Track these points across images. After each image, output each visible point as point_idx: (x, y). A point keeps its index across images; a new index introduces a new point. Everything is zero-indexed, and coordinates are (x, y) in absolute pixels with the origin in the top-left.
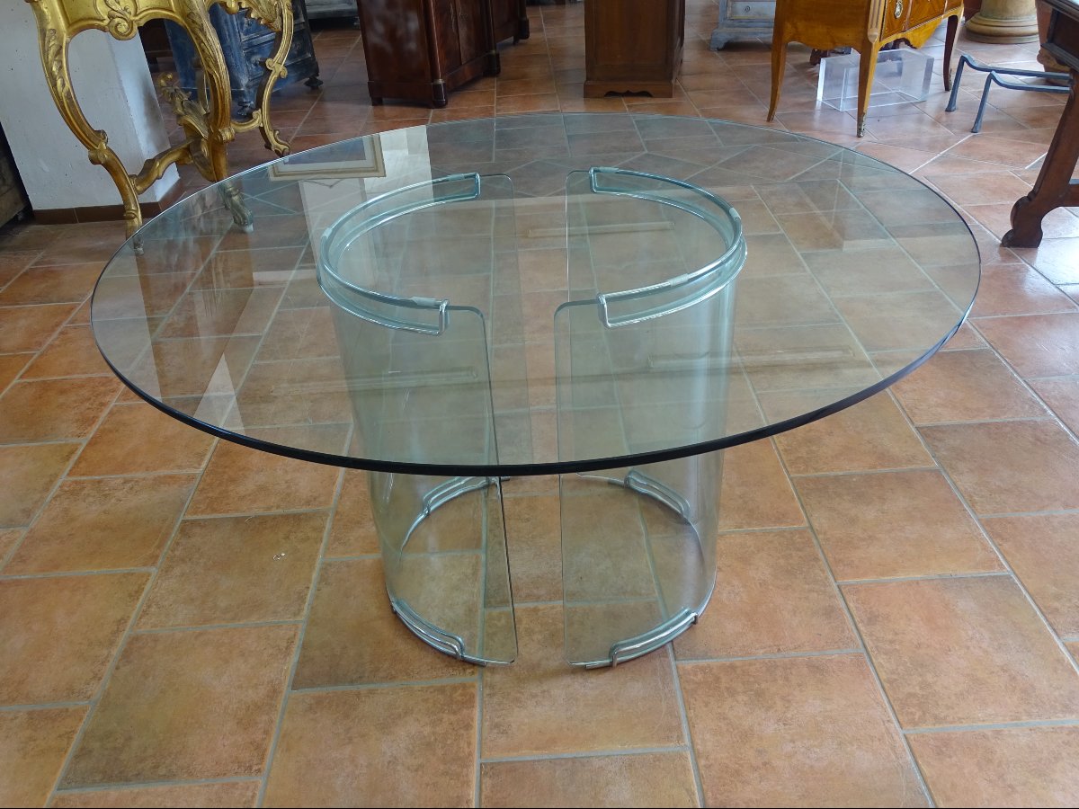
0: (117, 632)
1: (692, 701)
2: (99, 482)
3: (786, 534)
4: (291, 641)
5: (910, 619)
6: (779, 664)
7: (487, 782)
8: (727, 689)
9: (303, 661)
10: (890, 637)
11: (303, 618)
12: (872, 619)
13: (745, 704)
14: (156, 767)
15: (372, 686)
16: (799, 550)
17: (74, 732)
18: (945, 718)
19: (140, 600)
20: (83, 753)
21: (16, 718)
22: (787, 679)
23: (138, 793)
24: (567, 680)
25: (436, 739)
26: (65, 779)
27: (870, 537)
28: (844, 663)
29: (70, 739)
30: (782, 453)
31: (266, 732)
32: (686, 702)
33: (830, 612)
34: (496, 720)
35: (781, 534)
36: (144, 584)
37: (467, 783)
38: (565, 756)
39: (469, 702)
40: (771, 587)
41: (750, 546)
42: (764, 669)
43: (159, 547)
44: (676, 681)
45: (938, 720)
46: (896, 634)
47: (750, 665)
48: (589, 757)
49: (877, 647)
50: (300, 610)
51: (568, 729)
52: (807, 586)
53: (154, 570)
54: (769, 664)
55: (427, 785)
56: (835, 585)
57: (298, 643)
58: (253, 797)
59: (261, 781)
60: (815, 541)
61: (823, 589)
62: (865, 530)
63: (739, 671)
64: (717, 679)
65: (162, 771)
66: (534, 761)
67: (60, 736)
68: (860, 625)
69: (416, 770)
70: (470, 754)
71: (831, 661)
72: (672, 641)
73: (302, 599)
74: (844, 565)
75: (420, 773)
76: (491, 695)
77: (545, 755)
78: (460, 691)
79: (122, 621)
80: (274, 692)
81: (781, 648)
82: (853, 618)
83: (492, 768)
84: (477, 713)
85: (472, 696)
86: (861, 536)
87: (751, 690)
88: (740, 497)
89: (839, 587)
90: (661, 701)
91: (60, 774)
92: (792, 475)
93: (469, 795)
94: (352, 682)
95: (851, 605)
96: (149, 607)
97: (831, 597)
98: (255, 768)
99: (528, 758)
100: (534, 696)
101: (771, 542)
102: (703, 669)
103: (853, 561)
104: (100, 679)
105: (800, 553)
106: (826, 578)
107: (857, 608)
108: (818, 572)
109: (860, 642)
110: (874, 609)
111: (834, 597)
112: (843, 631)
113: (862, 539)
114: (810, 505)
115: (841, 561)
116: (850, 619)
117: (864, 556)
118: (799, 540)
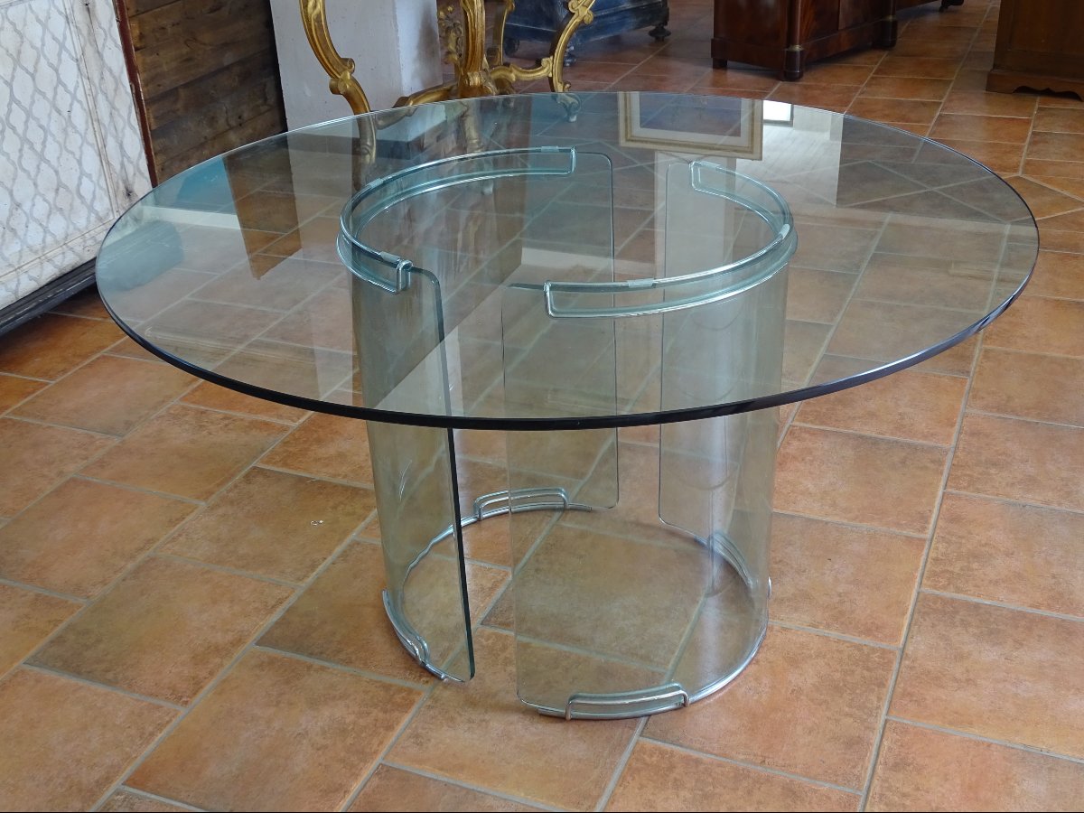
0: (140, 550)
1: (629, 778)
2: (202, 412)
3: (865, 648)
4: (280, 602)
5: (947, 780)
6: (751, 775)
7: (376, 781)
8: (676, 780)
9: (282, 622)
10: (906, 790)
11: (304, 585)
12: (899, 765)
13: (684, 801)
14: (107, 671)
15: (326, 664)
16: (868, 669)
17: (61, 621)
19: (176, 528)
20: (59, 640)
21: (25, 595)
22: (749, 793)
23: (81, 688)
24: (514, 717)
25: (353, 729)
26: (34, 657)
27: (968, 680)
28: (830, 798)
29: (56, 625)
30: (929, 560)
31: (211, 674)
32: (623, 778)
33: (854, 744)
34: (420, 731)
35: (859, 647)
36: (188, 515)
37: (356, 776)
38: (464, 785)
39: (406, 706)
40: (803, 697)
41: (812, 649)
42: (732, 774)
43: (218, 485)
44: (626, 755)
46: (918, 789)
47: (719, 766)
48: (486, 794)
49: (882, 795)
50: (306, 576)
51: (483, 762)
52: (847, 709)
53: (203, 505)
54: (741, 772)
55: (320, 764)
56: (883, 717)
57: (286, 605)
58: (168, 722)
59: (183, 711)
60: (895, 666)
61: (865, 717)
62: (968, 671)
63: (701, 768)
64: (672, 768)
65: (110, 676)
66: (430, 779)
67: (49, 622)
68: (880, 767)
69: (318, 749)
70: (376, 752)
71: (815, 791)
72: (649, 715)
73: (313, 567)
74: (912, 701)
75: (320, 752)
76: (429, 707)
77: (443, 777)
78: (404, 694)
79: (150, 541)
80: (239, 641)
81: (767, 760)
82: (877, 758)
83: (387, 771)
84: (406, 719)
85: (412, 703)
86: (958, 676)
87: (702, 790)
88: (840, 595)
89: (886, 721)
90: (596, 768)
91: (33, 651)
92: (923, 589)
93: (351, 786)
94: (311, 655)
95: (886, 743)
96: (180, 535)
97: (867, 728)
98: (185, 699)
99: (428, 775)
100: (470, 721)
101: (841, 652)
102: (662, 753)
103: (925, 699)
104: (106, 585)
105: (866, 673)
106: (878, 708)
107: (890, 749)
108: (874, 698)
109: (866, 784)
110: (910, 756)
111: (872, 729)
112: (854, 767)
113: (955, 680)
114: (920, 626)
115: (911, 695)
116: (873, 757)
117: (944, 697)
118: (877, 659)
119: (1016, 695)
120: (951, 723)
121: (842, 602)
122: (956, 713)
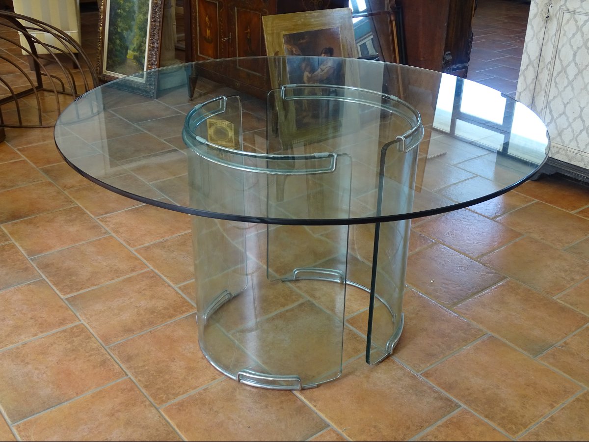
1: (182, 300)
3: (173, 397)
5: (81, 370)
6: (148, 326)
8: (168, 309)
10: (92, 358)
13: (157, 307)
16: (159, 390)
18: (61, 333)
22: (142, 322)
27: (113, 415)
28: (115, 338)
32: (184, 298)
33: (129, 359)
35: (176, 395)
40: (168, 360)
42: (155, 322)
45: (65, 331)
46: (88, 360)
47: (162, 321)
49: (99, 350)
52: (146, 368)
54: (153, 324)
56: (130, 375)
60: (151, 400)
61: (137, 370)
62: (118, 419)
63: (167, 317)
64: (175, 311)
68: (110, 357)
71: (122, 336)
74: (126, 388)
82: (115, 361)
86: (120, 413)
87: (157, 312)
89: (127, 375)
95: (117, 366)
97: (131, 367)
101: (180, 387)
102: (184, 312)
103: (122, 393)
105: (158, 387)
106: (136, 377)
107: (114, 366)
108: (142, 379)
109: (108, 350)
110: (103, 369)
111: (128, 368)
112: (119, 352)
113: (119, 411)
114: (163, 424)
115: (130, 391)
116: (116, 360)
117: (115, 399)
118: (162, 396)
119: (86, 424)
120: (101, 391)
121: (211, 409)
122: (103, 397)
